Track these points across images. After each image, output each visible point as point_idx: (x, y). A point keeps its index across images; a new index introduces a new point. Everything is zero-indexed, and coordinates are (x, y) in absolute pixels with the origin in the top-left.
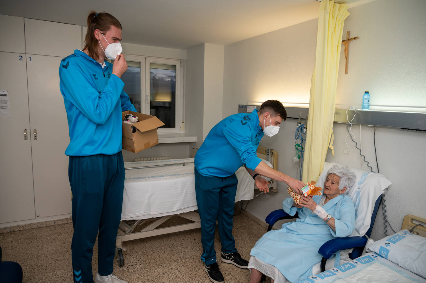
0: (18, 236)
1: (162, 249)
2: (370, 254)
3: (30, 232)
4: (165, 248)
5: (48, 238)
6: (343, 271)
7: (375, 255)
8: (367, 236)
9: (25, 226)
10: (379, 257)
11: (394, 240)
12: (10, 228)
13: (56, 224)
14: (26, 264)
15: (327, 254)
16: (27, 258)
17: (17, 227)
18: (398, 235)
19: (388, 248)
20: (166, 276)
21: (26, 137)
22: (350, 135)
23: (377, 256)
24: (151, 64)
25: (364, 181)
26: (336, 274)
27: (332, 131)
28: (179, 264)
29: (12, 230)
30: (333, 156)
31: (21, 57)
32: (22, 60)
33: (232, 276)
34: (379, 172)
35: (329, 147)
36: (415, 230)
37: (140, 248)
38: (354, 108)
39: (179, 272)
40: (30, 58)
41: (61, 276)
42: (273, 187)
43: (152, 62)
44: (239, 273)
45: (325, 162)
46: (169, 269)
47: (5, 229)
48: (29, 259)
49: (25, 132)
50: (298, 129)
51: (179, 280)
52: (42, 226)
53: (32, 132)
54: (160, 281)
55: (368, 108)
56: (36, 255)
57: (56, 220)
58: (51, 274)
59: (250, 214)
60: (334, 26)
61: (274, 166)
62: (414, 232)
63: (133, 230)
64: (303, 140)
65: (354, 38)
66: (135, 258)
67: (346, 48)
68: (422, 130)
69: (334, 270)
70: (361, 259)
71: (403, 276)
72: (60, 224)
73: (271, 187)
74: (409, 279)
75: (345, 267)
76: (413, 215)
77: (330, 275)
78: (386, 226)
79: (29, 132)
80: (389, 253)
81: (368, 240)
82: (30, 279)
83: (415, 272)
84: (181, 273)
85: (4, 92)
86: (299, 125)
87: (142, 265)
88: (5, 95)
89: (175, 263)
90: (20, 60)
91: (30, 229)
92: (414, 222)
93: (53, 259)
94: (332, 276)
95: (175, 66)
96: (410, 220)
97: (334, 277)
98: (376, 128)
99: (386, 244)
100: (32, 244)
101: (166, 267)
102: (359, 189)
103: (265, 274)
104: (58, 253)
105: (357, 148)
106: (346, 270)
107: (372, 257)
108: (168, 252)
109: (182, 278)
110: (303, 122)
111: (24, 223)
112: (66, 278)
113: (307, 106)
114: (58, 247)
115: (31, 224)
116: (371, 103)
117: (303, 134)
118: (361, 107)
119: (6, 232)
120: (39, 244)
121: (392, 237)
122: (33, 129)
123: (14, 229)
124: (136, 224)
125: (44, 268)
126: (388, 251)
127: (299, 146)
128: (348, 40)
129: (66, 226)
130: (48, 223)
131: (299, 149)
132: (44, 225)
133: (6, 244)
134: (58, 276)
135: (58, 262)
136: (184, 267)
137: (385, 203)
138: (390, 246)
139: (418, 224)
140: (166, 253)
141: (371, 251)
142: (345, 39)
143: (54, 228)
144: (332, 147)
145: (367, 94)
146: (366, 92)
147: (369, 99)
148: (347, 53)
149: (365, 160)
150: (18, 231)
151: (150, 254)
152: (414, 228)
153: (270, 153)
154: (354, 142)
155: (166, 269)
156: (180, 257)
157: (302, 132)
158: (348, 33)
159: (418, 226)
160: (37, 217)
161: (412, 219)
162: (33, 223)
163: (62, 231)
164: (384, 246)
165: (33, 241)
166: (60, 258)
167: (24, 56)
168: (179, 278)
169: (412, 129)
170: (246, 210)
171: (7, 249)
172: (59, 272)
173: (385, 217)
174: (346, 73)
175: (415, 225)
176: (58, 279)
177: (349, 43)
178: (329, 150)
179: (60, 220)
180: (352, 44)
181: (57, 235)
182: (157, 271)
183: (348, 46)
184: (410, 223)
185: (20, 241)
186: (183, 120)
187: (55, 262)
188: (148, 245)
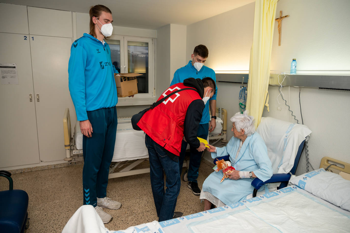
0: (27, 176)
1: (136, 186)
2: (292, 186)
3: (36, 173)
4: (138, 185)
5: (50, 178)
6: (268, 198)
7: (295, 187)
8: (291, 173)
9: (32, 168)
10: (298, 188)
11: (310, 175)
12: (21, 170)
13: (56, 167)
14: (33, 196)
15: (257, 185)
16: (33, 192)
17: (27, 169)
18: (315, 172)
19: (305, 181)
20: (137, 205)
21: (31, 100)
22: (281, 95)
23: (297, 187)
24: (128, 42)
25: (291, 131)
26: (261, 200)
27: (268, 92)
28: (148, 197)
29: (22, 172)
30: (269, 112)
31: (25, 37)
32: (27, 40)
33: (189, 206)
34: (303, 124)
35: (265, 105)
36: (330, 168)
37: (119, 185)
38: (284, 73)
39: (148, 202)
40: (32, 38)
41: (59, 204)
42: (223, 139)
43: (130, 40)
44: (194, 204)
45: (262, 117)
46: (140, 200)
47: (17, 170)
48: (35, 191)
49: (30, 96)
50: (242, 91)
51: (147, 208)
52: (45, 169)
53: (36, 95)
54: (133, 208)
55: (295, 72)
56: (40, 189)
57: (56, 164)
58: (51, 202)
59: (207, 161)
60: (268, 7)
61: (224, 122)
62: (329, 170)
63: (113, 171)
64: (245, 99)
65: (286, 16)
66: (115, 192)
67: (279, 24)
68: (335, 89)
69: (261, 197)
70: (284, 190)
71: (315, 201)
72: (58, 167)
73: (222, 138)
74: (319, 203)
75: (270, 195)
76: (329, 157)
77: (257, 200)
78: (308, 166)
79: (33, 96)
80: (306, 185)
81: (292, 176)
82: (36, 206)
83: (324, 199)
84: (149, 203)
85: (13, 65)
86: (242, 88)
87: (120, 198)
88: (15, 67)
89: (145, 196)
90: (25, 39)
91: (36, 171)
92: (329, 162)
93: (53, 192)
94: (258, 200)
95: (148, 43)
96: (326, 161)
97: (260, 201)
98: (301, 89)
99: (304, 178)
100: (37, 181)
101: (138, 198)
102: (286, 137)
103: (213, 203)
104: (57, 188)
105: (286, 105)
106: (270, 197)
107: (293, 188)
108: (141, 188)
109: (150, 207)
110: (245, 86)
111: (31, 166)
112: (62, 205)
113: (247, 73)
114: (56, 183)
115: (36, 167)
116: (297, 68)
117: (245, 95)
118: (290, 72)
119: (18, 172)
120: (42, 181)
121: (309, 173)
122: (36, 94)
123: (24, 171)
124: (115, 167)
125: (46, 199)
126: (305, 183)
127: (242, 104)
128: (281, 18)
129: (64, 169)
130: (49, 167)
131: (242, 107)
132: (47, 168)
133: (18, 182)
134: (56, 204)
135: (56, 194)
136: (152, 199)
137: (308, 149)
138: (307, 180)
139: (332, 164)
140: (138, 189)
141: (293, 184)
142: (279, 17)
143: (54, 170)
144: (267, 105)
145: (294, 62)
146: (294, 60)
147: (296, 65)
148: (280, 28)
149: (293, 115)
150: (27, 172)
151: (126, 189)
152: (329, 167)
153: (221, 112)
154: (284, 100)
155: (138, 200)
156: (149, 192)
157: (244, 93)
158: (281, 12)
159: (332, 166)
160: (41, 161)
161: (328, 161)
162: (38, 167)
163: (60, 172)
164: (302, 180)
165: (38, 180)
166: (58, 191)
167: (28, 36)
168: (147, 206)
169: (327, 89)
170: (203, 157)
171: (18, 185)
172: (57, 201)
173: (307, 159)
174: (279, 45)
175: (330, 165)
176: (56, 206)
177: (282, 20)
178: (265, 107)
179: (59, 164)
180: (284, 21)
181: (57, 175)
182: (131, 201)
183: (281, 23)
184: (326, 163)
185: (28, 179)
186: (155, 87)
187: (54, 194)
188: (125, 184)
